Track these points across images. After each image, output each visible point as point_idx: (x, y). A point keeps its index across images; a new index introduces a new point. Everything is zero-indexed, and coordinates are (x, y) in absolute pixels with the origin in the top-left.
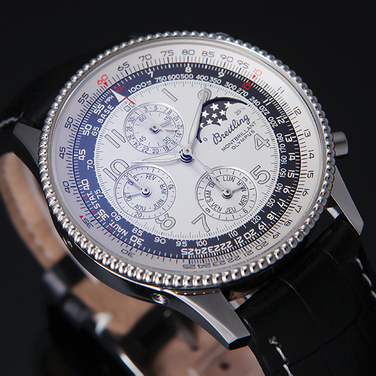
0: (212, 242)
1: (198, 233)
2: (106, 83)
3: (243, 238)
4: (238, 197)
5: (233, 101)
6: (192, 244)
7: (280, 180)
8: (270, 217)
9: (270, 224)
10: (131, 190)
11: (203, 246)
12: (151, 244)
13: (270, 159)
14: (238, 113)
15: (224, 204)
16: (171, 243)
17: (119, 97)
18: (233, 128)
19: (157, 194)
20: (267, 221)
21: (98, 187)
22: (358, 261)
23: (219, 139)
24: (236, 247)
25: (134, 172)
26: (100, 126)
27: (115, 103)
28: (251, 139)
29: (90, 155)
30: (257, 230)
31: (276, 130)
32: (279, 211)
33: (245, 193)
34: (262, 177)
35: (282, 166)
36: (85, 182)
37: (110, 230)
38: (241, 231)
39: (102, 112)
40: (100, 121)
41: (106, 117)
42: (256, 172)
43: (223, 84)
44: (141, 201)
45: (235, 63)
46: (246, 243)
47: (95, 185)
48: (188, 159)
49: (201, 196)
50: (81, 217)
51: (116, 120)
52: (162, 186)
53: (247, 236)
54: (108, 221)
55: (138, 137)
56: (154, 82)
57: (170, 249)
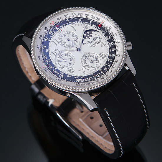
0: (86, 77)
1: (81, 74)
2: (53, 24)
3: (96, 76)
4: (95, 62)
5: (95, 31)
6: (79, 78)
7: (109, 57)
8: (105, 69)
10: (60, 59)
11: (83, 78)
12: (66, 77)
13: (106, 50)
14: (96, 35)
15: (90, 65)
16: (73, 77)
17: (57, 29)
18: (95, 39)
19: (69, 61)
20: (104, 71)
21: (49, 58)
22: (134, 84)
23: (89, 43)
24: (93, 79)
25: (61, 54)
26: (51, 38)
27: (56, 30)
28: (100, 44)
29: (47, 48)
30: (101, 74)
31: (108, 41)
32: (108, 68)
33: (97, 61)
34: (103, 56)
35: (110, 53)
36: (45, 57)
37: (53, 72)
38: (95, 74)
39: (52, 33)
40: (51, 36)
41: (53, 35)
42: (101, 54)
43: (91, 25)
44: (63, 63)
45: (96, 18)
46: (97, 78)
47: (48, 58)
48: (79, 50)
49: (83, 62)
50: (44, 68)
51: (56, 36)
52: (70, 58)
53: (97, 75)
54: (52, 69)
55: (63, 42)
56: (69, 24)
57: (72, 79)
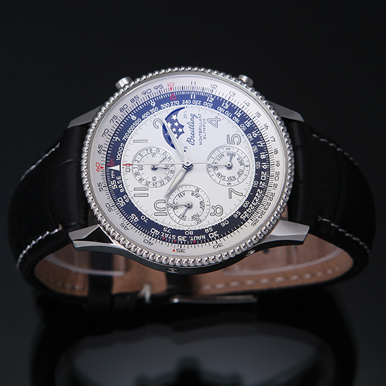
0: (250, 198)
1: (238, 201)
2: (101, 168)
3: (263, 181)
4: (235, 162)
5: (176, 112)
6: (242, 209)
7: (246, 132)
8: (263, 157)
9: (267, 160)
10: (181, 211)
11: (249, 205)
12: (223, 230)
13: (229, 126)
14: (185, 117)
15: (233, 173)
16: (231, 219)
17: (117, 168)
18: (192, 127)
19: (195, 201)
20: (264, 160)
21: (162, 227)
22: (315, 135)
23: (192, 140)
24: (264, 190)
25: (171, 201)
26: (125, 193)
27: (118, 173)
28: (208, 125)
29: (139, 214)
30: (265, 170)
31: (215, 107)
32: (263, 149)
33: (237, 156)
34: (236, 140)
35: (239, 124)
36: (153, 231)
37: (195, 242)
38: (257, 178)
39: (118, 185)
40: (122, 191)
41: (123, 185)
42: (230, 140)
43: (160, 108)
44: (190, 213)
45: (154, 91)
46: (267, 182)
47: (160, 228)
48: (189, 168)
49: (218, 181)
50: (174, 250)
51: (130, 182)
52: (192, 194)
53: (263, 178)
54: (188, 239)
55: (151, 180)
56: (125, 142)
57: (234, 223)
